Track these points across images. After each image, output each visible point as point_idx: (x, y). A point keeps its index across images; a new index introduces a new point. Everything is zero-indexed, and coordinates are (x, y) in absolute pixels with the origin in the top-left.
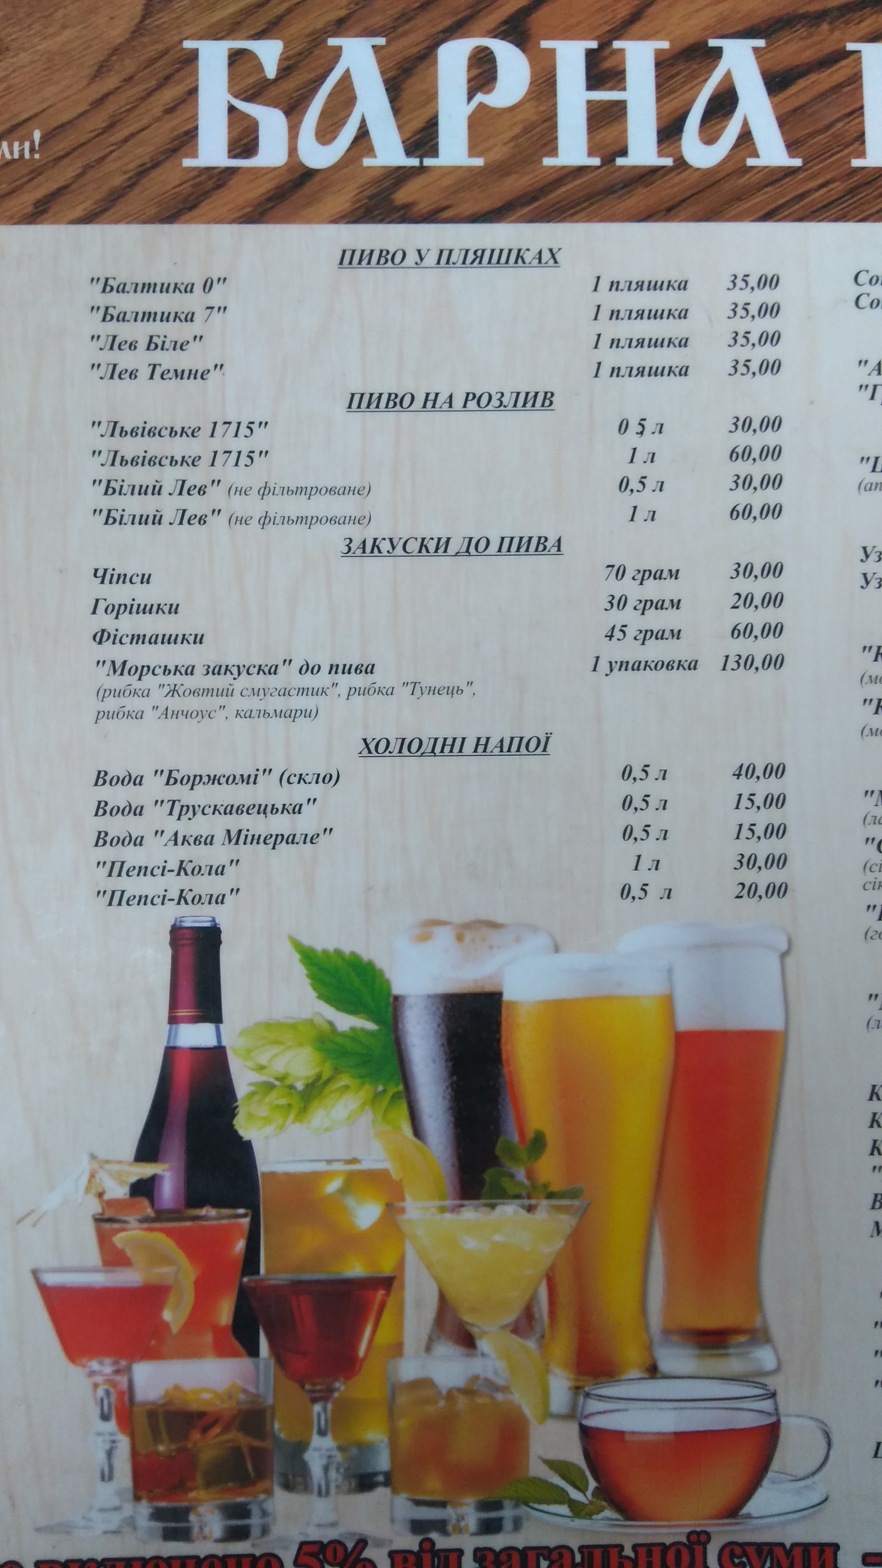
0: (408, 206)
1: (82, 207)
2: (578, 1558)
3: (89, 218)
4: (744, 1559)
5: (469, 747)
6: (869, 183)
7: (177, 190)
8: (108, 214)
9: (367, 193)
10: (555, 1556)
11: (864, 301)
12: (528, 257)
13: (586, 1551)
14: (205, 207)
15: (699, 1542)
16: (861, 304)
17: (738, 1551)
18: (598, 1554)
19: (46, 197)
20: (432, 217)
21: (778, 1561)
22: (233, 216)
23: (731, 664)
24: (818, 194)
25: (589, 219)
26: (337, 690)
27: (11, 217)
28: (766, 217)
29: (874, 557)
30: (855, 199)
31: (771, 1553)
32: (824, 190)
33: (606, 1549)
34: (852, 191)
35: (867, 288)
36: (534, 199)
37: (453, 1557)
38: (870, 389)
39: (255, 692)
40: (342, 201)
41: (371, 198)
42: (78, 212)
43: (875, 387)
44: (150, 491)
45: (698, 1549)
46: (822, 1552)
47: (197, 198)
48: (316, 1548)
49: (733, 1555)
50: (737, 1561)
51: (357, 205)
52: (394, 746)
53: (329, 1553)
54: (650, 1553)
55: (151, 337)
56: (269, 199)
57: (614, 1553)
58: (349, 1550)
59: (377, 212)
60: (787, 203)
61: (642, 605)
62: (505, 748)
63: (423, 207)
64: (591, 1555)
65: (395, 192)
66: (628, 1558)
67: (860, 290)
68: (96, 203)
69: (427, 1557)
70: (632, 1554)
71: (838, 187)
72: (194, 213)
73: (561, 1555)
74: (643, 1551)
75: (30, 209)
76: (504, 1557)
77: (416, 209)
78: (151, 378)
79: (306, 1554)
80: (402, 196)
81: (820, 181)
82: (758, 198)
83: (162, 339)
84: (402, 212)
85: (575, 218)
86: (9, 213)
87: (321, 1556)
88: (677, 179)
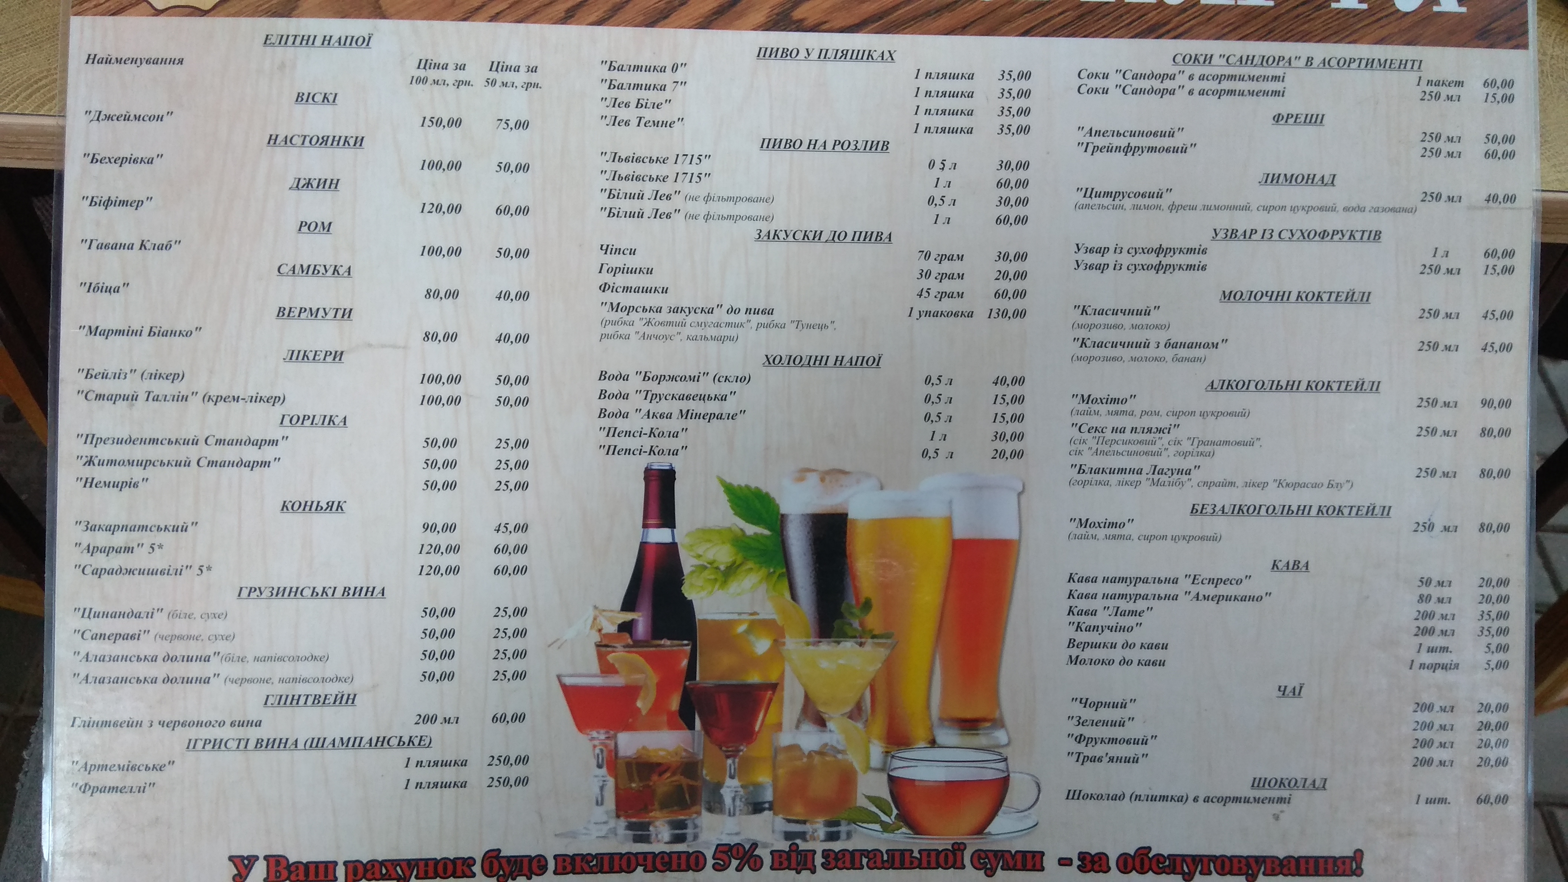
0: (801, 21)
1: (596, 14)
2: (885, 858)
3: (600, 22)
4: (987, 860)
5: (831, 362)
6: (1092, 11)
7: (657, 5)
8: (611, 20)
9: (776, 11)
10: (871, 855)
11: (1084, 89)
12: (875, 55)
13: (890, 853)
14: (673, 17)
15: (959, 849)
16: (1081, 91)
17: (983, 855)
18: (897, 854)
19: (573, 6)
20: (815, 28)
21: (1007, 862)
22: (691, 24)
23: (994, 314)
24: (1058, 19)
25: (913, 33)
26: (750, 324)
27: (551, 19)
28: (1025, 34)
29: (1083, 250)
30: (1082, 22)
31: (1003, 856)
32: (1062, 16)
33: (902, 852)
34: (1081, 17)
35: (1086, 81)
36: (881, 18)
37: (809, 855)
38: (1085, 145)
39: (699, 324)
40: (760, 17)
41: (778, 14)
42: (593, 18)
43: (1088, 144)
44: (636, 196)
45: (959, 853)
46: (1034, 857)
47: (669, 11)
48: (726, 848)
49: (980, 858)
50: (982, 861)
51: (769, 19)
52: (785, 360)
53: (734, 851)
54: (929, 856)
55: (639, 100)
56: (714, 14)
57: (907, 854)
58: (747, 849)
59: (781, 24)
60: (1038, 24)
61: (940, 276)
62: (854, 363)
63: (810, 22)
64: (893, 855)
65: (792, 11)
66: (916, 858)
67: (1081, 82)
68: (605, 12)
69: (793, 854)
70: (918, 856)
71: (1071, 15)
72: (666, 21)
73: (875, 855)
74: (925, 854)
75: (563, 15)
76: (840, 856)
77: (806, 23)
78: (638, 125)
79: (720, 852)
80: (798, 14)
81: (1060, 10)
82: (1021, 21)
83: (646, 101)
84: (798, 24)
85: (906, 31)
86: (550, 16)
87: (729, 853)
88: (970, 8)
